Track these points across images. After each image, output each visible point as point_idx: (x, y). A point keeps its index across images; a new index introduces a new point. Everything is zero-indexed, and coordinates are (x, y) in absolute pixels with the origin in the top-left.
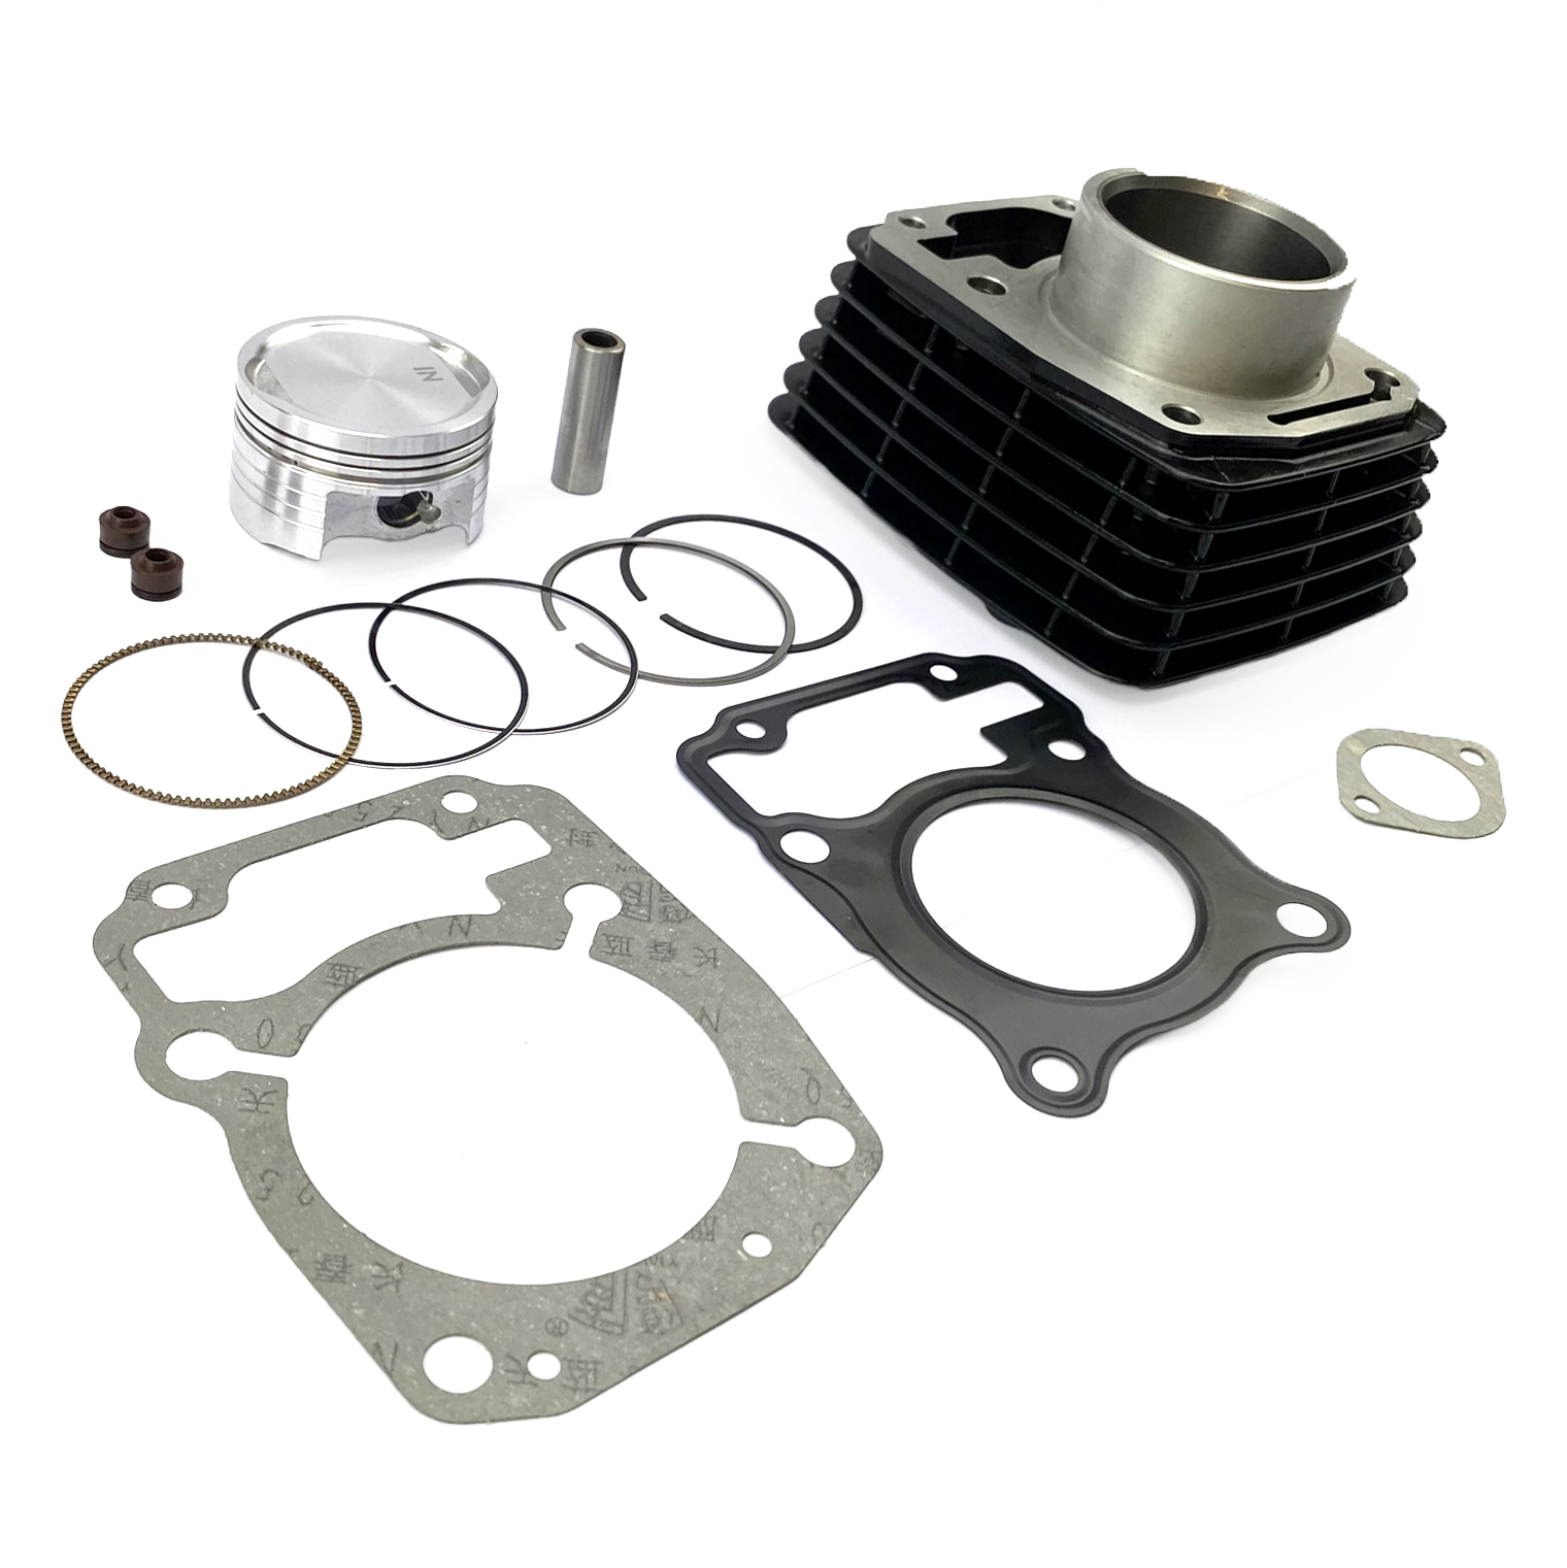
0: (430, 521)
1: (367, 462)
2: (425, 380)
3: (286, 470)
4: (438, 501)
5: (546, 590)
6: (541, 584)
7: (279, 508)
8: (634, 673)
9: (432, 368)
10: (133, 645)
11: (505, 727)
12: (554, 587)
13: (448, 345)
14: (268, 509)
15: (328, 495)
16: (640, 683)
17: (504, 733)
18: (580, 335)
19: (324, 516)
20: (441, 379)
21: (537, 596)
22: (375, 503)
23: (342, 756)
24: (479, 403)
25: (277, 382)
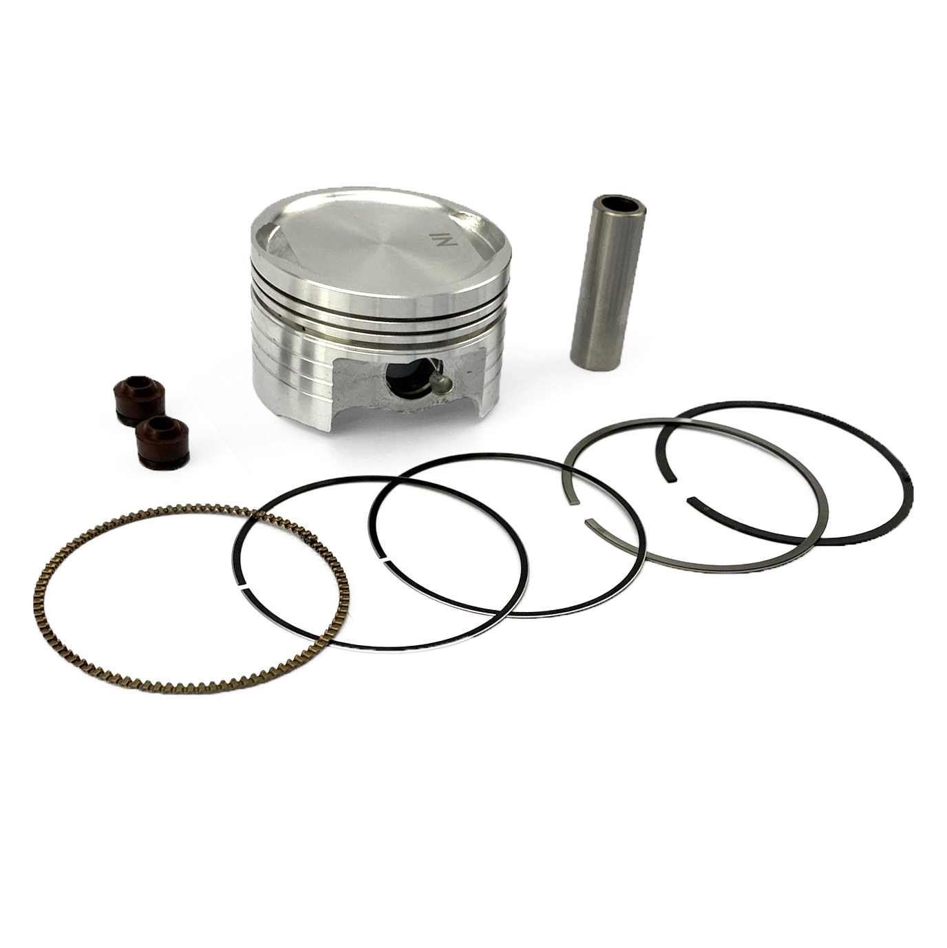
0: (442, 393)
1: (376, 326)
2: (439, 245)
3: (298, 339)
4: (449, 371)
5: (568, 469)
6: (562, 461)
7: (294, 379)
8: (641, 554)
9: (449, 234)
10: (118, 518)
11: (500, 609)
12: (577, 466)
13: (466, 213)
14: (284, 381)
15: (333, 362)
16: (647, 566)
17: (498, 616)
18: (601, 201)
19: (332, 385)
20: (457, 244)
21: (557, 475)
22: (383, 372)
23: (321, 638)
24: (491, 265)
25: (289, 247)
